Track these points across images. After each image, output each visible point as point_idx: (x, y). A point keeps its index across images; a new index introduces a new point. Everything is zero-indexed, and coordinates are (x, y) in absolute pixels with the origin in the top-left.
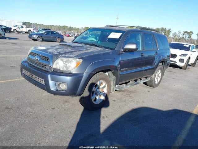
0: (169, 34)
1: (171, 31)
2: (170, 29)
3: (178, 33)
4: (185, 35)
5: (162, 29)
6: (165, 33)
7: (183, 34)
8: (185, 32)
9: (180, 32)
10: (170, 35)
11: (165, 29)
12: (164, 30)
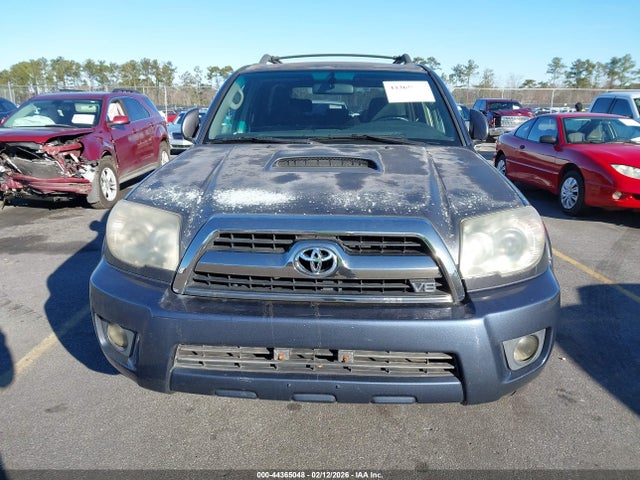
0: (170, 79)
1: (173, 68)
2: (170, 63)
3: (193, 74)
4: (214, 79)
5: (146, 64)
6: (157, 75)
7: (210, 77)
8: (213, 70)
9: (197, 69)
10: (174, 82)
11: (155, 62)
12: (153, 67)
